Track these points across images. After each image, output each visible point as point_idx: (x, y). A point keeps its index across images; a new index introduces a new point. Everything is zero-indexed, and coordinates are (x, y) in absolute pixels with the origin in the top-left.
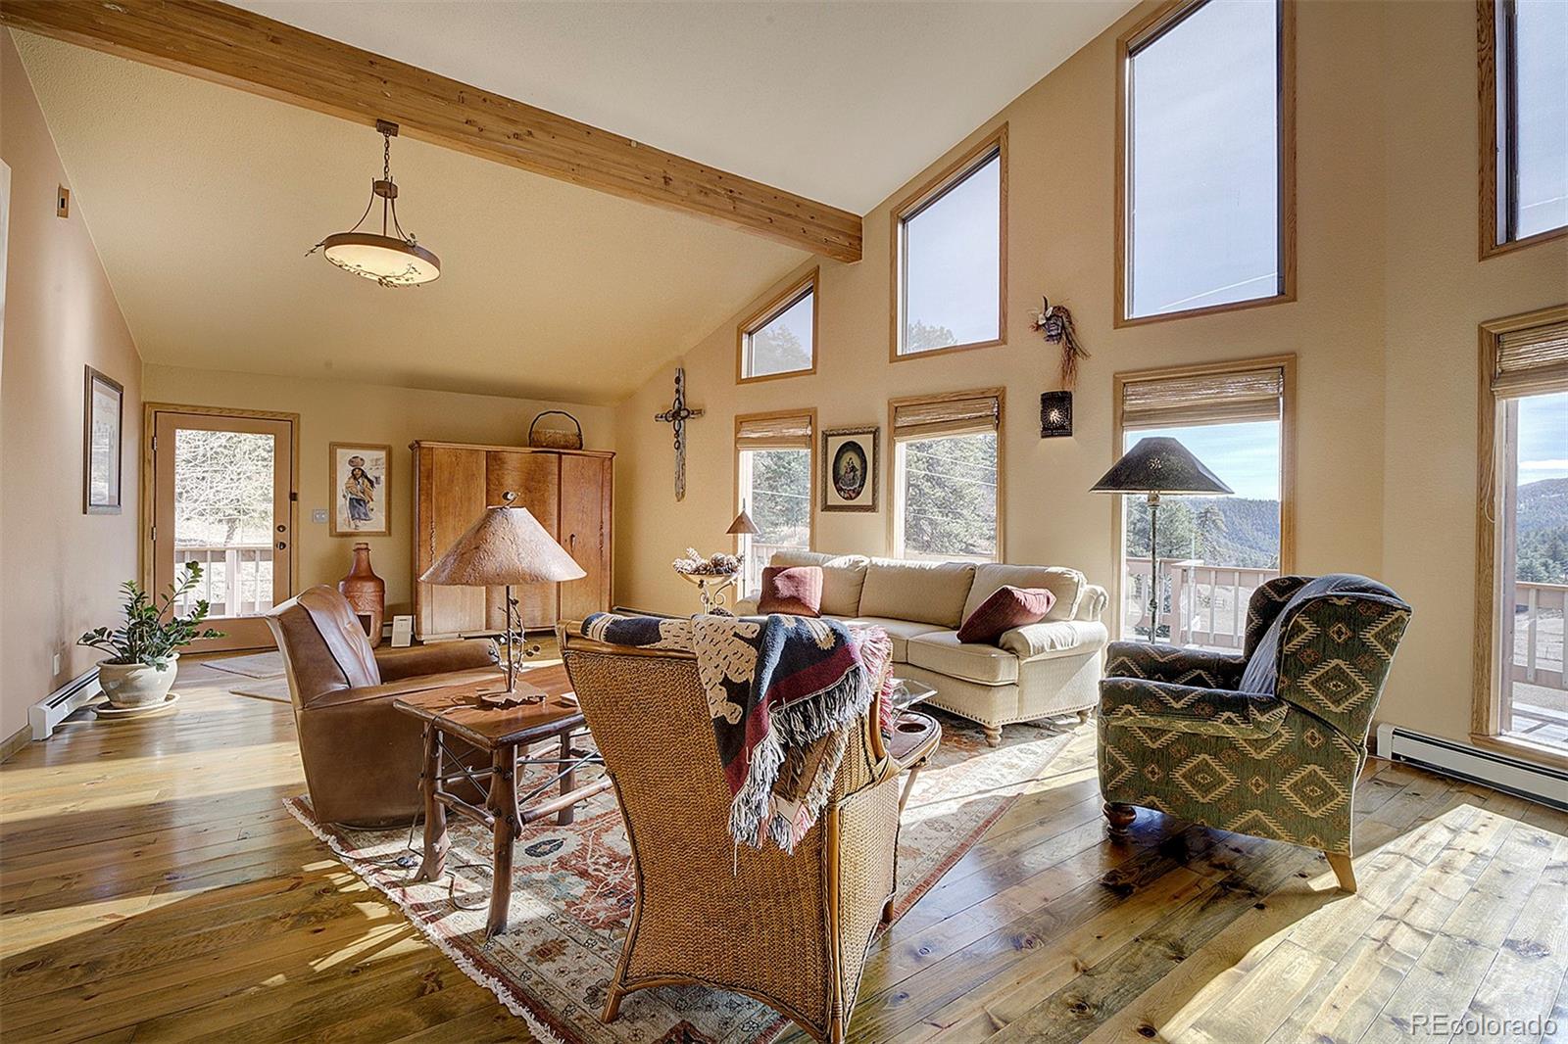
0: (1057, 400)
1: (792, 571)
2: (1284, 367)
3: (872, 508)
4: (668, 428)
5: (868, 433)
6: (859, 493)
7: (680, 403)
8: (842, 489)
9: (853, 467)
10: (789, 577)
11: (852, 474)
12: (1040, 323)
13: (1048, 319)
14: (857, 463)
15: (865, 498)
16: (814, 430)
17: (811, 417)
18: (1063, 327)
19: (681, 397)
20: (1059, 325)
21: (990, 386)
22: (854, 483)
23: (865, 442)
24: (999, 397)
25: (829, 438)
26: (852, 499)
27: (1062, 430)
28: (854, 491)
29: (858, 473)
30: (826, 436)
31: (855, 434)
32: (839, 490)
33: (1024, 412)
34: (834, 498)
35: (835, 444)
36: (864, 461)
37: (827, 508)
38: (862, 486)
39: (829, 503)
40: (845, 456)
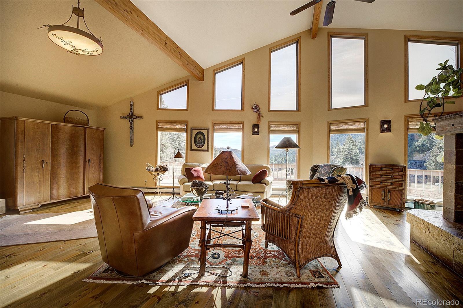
0: (256, 126)
1: (195, 168)
2: (298, 125)
3: (207, 150)
4: (127, 122)
5: (206, 130)
6: (203, 146)
7: (132, 113)
9: (201, 139)
10: (195, 170)
11: (201, 141)
12: (253, 108)
13: (255, 107)
14: (202, 138)
15: (205, 147)
16: (187, 127)
17: (186, 123)
18: (258, 109)
19: (133, 111)
21: (240, 121)
22: (201, 143)
23: (205, 132)
24: (243, 123)
25: (193, 130)
26: (200, 148)
27: (257, 133)
28: (201, 146)
29: (203, 141)
30: (192, 129)
31: (201, 129)
32: (196, 145)
33: (248, 128)
34: (194, 147)
35: (195, 132)
36: (204, 138)
37: (192, 150)
38: (204, 144)
39: (193, 149)
40: (198, 136)
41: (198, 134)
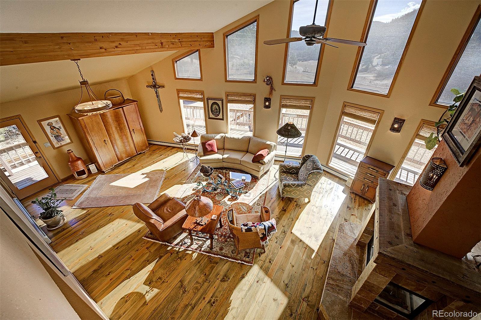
0: (267, 100)
1: (209, 142)
2: (312, 100)
3: (223, 119)
4: (152, 90)
5: (220, 100)
6: (218, 115)
7: (155, 83)
8: (214, 114)
9: (216, 109)
10: (209, 145)
12: (265, 81)
13: (267, 80)
14: (217, 108)
15: (220, 116)
16: (204, 96)
17: (202, 93)
18: (270, 82)
19: (155, 81)
20: (269, 81)
21: (252, 93)
22: (217, 113)
23: (220, 103)
24: (254, 96)
26: (217, 116)
27: (268, 107)
28: (217, 115)
29: (218, 110)
30: (208, 99)
32: (213, 114)
33: (260, 101)
34: (211, 116)
35: (211, 102)
36: (219, 108)
37: (210, 118)
38: (219, 114)
39: (210, 117)
40: (214, 105)
41: (213, 105)
